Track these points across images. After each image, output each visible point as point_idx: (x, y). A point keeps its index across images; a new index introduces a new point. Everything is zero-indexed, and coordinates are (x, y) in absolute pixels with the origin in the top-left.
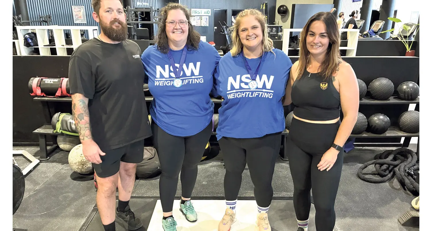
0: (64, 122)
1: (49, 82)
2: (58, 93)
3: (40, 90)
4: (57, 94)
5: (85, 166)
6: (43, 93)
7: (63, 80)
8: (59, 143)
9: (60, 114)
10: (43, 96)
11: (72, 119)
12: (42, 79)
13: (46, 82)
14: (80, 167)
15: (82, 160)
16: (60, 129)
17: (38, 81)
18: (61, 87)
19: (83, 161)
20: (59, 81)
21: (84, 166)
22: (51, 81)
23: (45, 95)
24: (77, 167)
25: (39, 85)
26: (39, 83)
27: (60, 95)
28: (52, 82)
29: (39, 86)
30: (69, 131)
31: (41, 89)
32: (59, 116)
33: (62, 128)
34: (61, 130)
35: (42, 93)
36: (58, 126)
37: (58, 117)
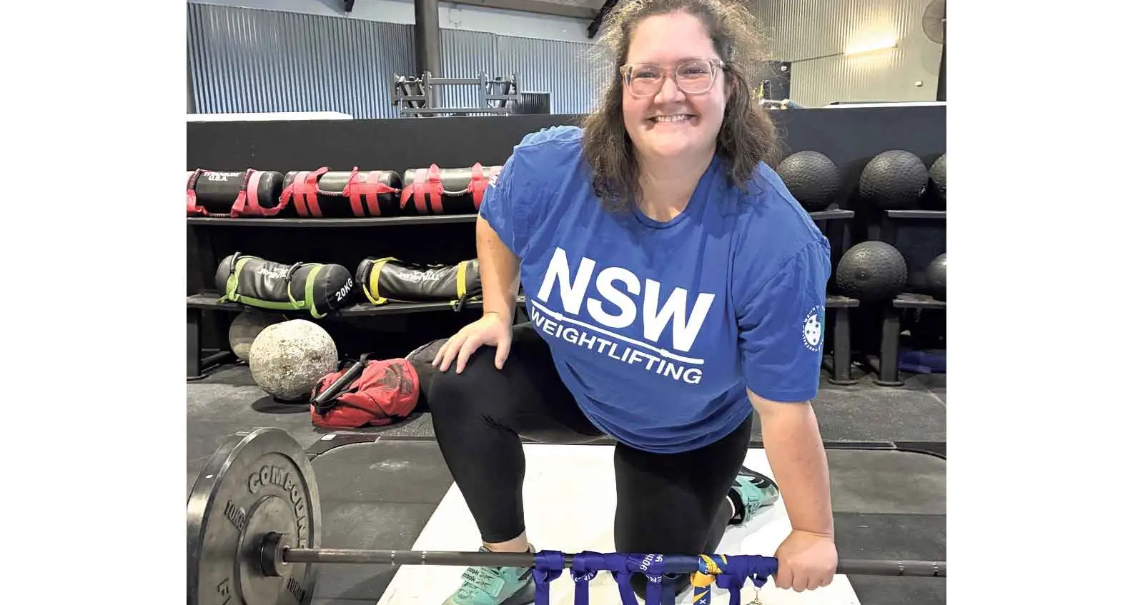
0: (247, 276)
1: (218, 179)
2: (238, 206)
3: (195, 198)
4: (234, 207)
5: (291, 374)
6: (201, 207)
7: (251, 173)
8: (232, 341)
9: (239, 256)
10: (201, 215)
11: (268, 269)
12: (201, 173)
13: (210, 179)
14: (277, 376)
15: (282, 356)
16: (236, 292)
17: (191, 177)
18: (246, 190)
19: (285, 357)
20: (240, 177)
21: (288, 373)
22: (221, 177)
23: (205, 212)
24: (269, 375)
25: (192, 184)
26: (194, 180)
27: (241, 209)
28: (224, 179)
29: (192, 187)
30: (259, 298)
31: (197, 196)
32: (236, 260)
33: (241, 290)
34: (238, 296)
35: (198, 207)
36: (232, 284)
37: (232, 263)
